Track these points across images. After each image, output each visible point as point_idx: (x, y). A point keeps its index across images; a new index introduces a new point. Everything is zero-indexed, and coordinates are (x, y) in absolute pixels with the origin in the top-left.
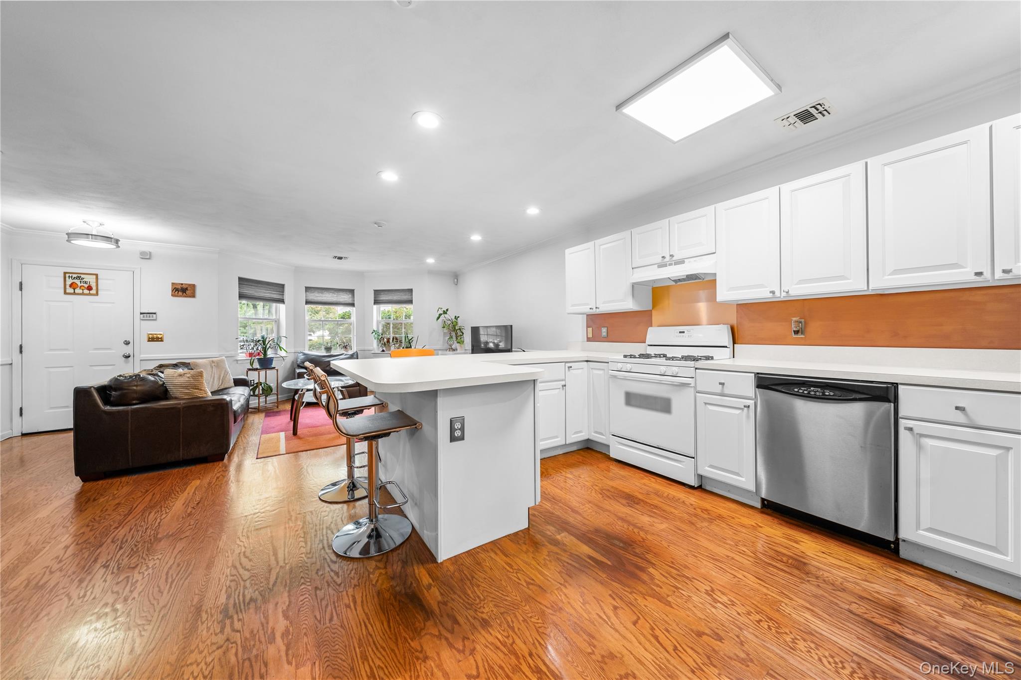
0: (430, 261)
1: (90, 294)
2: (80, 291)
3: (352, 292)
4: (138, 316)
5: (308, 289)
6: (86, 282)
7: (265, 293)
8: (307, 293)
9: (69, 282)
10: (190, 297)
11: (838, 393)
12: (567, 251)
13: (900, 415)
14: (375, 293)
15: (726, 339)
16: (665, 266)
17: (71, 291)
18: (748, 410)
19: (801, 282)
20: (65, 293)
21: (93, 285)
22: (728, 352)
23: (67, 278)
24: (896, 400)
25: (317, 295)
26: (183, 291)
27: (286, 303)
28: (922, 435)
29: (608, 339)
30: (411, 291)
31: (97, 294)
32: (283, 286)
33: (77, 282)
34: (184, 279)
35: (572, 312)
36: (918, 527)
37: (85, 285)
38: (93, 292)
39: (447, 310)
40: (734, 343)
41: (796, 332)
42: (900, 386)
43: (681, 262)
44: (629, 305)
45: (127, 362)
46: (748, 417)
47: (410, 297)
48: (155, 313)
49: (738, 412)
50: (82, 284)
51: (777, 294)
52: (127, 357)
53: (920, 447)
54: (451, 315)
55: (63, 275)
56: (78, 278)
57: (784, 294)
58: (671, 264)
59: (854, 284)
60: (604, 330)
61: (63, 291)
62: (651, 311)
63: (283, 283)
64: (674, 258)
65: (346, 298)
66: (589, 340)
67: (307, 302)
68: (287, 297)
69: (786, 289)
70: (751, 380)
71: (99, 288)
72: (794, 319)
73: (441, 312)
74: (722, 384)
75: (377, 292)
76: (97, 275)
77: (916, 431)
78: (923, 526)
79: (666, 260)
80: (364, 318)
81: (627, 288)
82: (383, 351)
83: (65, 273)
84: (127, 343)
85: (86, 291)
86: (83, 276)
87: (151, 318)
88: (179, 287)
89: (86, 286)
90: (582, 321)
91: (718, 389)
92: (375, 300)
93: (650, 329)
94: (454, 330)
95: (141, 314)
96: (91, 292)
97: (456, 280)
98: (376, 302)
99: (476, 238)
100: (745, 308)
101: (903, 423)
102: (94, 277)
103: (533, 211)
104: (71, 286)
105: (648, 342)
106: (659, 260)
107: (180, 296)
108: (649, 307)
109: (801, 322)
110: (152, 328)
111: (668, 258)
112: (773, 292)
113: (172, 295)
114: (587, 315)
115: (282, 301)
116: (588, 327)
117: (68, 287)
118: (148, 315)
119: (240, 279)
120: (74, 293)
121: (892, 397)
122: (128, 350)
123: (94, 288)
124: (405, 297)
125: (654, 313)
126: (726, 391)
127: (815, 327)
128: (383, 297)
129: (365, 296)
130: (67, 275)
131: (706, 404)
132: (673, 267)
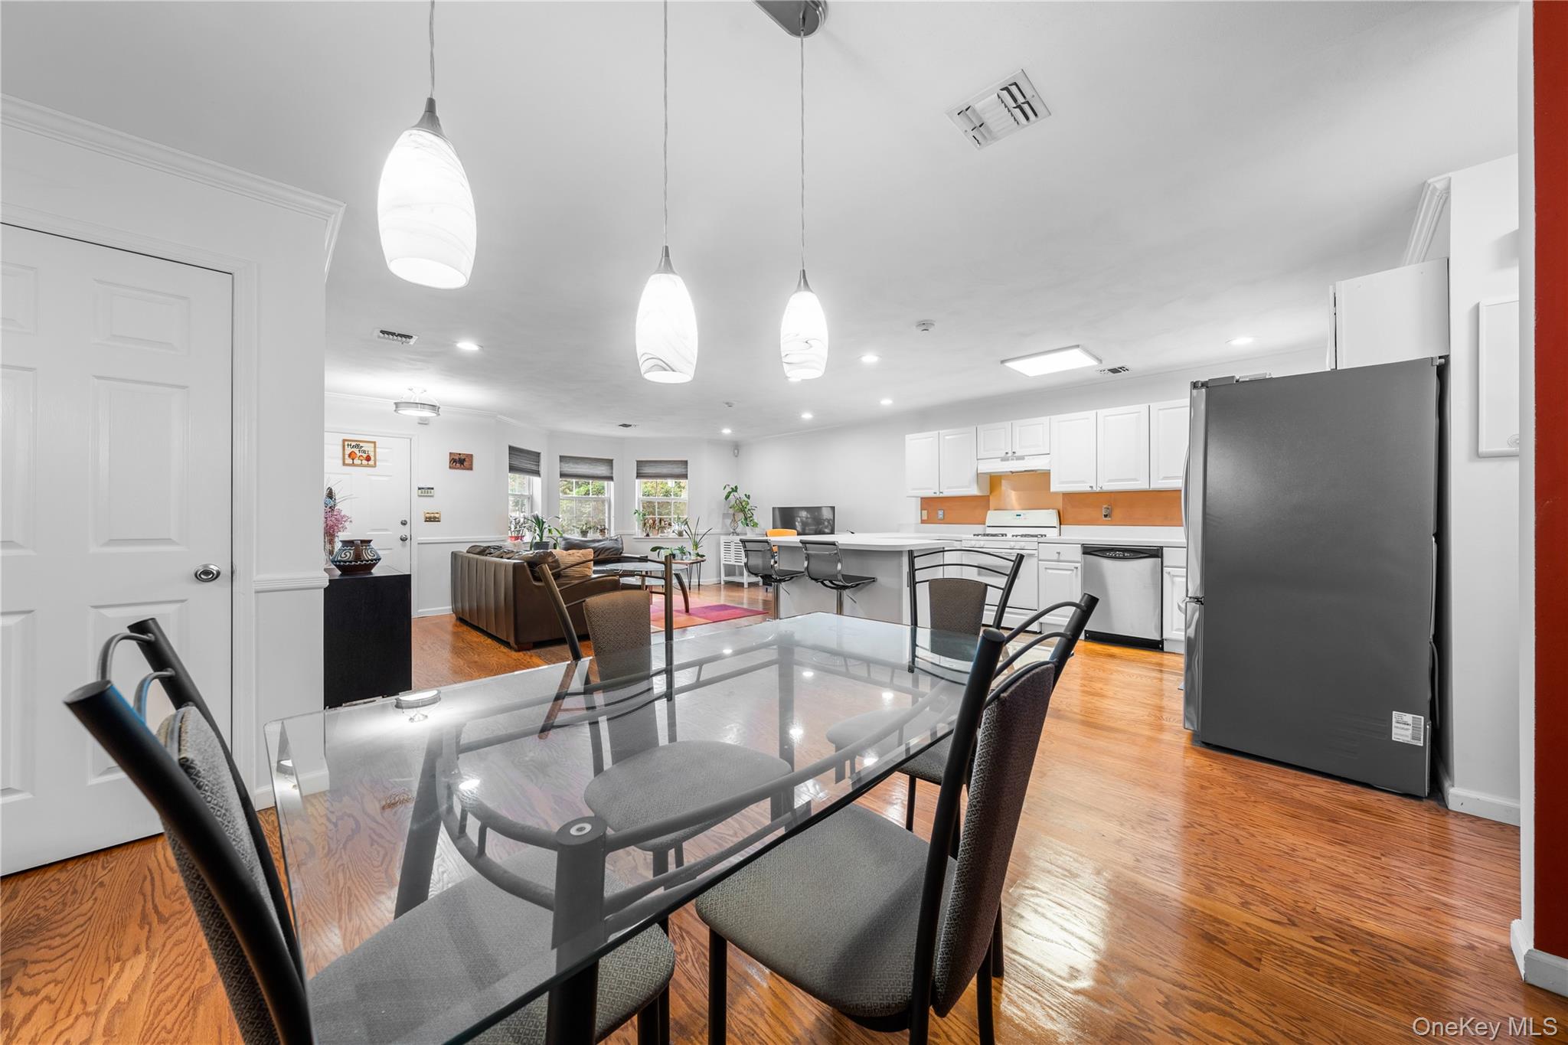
0: (727, 431)
1: (368, 466)
2: (357, 461)
3: (610, 462)
4: (415, 491)
5: (562, 458)
6: (364, 452)
7: (526, 464)
8: (562, 464)
9: (348, 450)
10: (468, 469)
11: (1132, 554)
12: (908, 437)
13: (1164, 565)
14: (637, 464)
15: (1055, 522)
16: (1008, 460)
17: (350, 461)
18: (1077, 571)
19: (1110, 481)
20: (344, 464)
21: (372, 454)
22: (1056, 530)
23: (346, 446)
24: (1162, 557)
25: (572, 466)
26: (460, 462)
27: (542, 475)
28: (1174, 576)
29: (943, 521)
30: (685, 463)
31: (375, 466)
32: (538, 454)
33: (356, 450)
34: (462, 449)
35: (912, 495)
36: (1172, 630)
37: (363, 454)
38: (371, 463)
39: (736, 487)
40: (1060, 524)
41: (1106, 516)
42: (1164, 548)
43: (1021, 458)
44: (974, 491)
45: (404, 546)
46: (1077, 575)
47: (683, 470)
48: (432, 489)
49: (1069, 572)
50: (361, 454)
51: (1095, 488)
52: (403, 539)
53: (1173, 583)
54: (740, 494)
55: (341, 443)
56: (357, 446)
57: (1099, 489)
58: (1012, 460)
59: (1141, 484)
60: (941, 513)
61: (341, 462)
62: (989, 496)
63: (539, 451)
64: (1016, 455)
65: (602, 470)
66: (923, 522)
67: (562, 475)
68: (543, 469)
69: (1100, 485)
70: (1079, 549)
71: (377, 458)
72: (1105, 506)
73: (728, 489)
74: (1059, 553)
75: (640, 464)
76: (375, 443)
77: (1172, 573)
78: (1175, 628)
79: (1008, 455)
80: (624, 495)
81: (971, 475)
82: (648, 535)
83: (344, 441)
84: (404, 523)
85: (365, 462)
86: (361, 444)
87: (429, 494)
88: (457, 458)
89: (365, 455)
90: (916, 505)
91: (1055, 557)
92: (637, 473)
93: (989, 512)
94: (743, 510)
95: (419, 489)
96: (370, 463)
97: (736, 451)
98: (639, 476)
99: (807, 416)
100: (1069, 497)
101: (1165, 569)
102: (372, 445)
103: (886, 402)
104: (350, 455)
105: (987, 524)
106: (1003, 455)
107: (458, 468)
108: (986, 493)
109: (1108, 509)
110: (428, 506)
111: (1010, 454)
112: (1091, 487)
113: (450, 467)
114: (922, 498)
115: (537, 473)
116: (922, 509)
117: (347, 456)
118: (426, 491)
119: (511, 448)
120: (353, 465)
121: (1160, 555)
122: (404, 531)
123: (372, 458)
124: (678, 470)
125: (991, 498)
126: (1062, 558)
127: (1117, 513)
128: (647, 470)
129: (625, 468)
130: (346, 443)
131: (1046, 568)
132: (1015, 462)
